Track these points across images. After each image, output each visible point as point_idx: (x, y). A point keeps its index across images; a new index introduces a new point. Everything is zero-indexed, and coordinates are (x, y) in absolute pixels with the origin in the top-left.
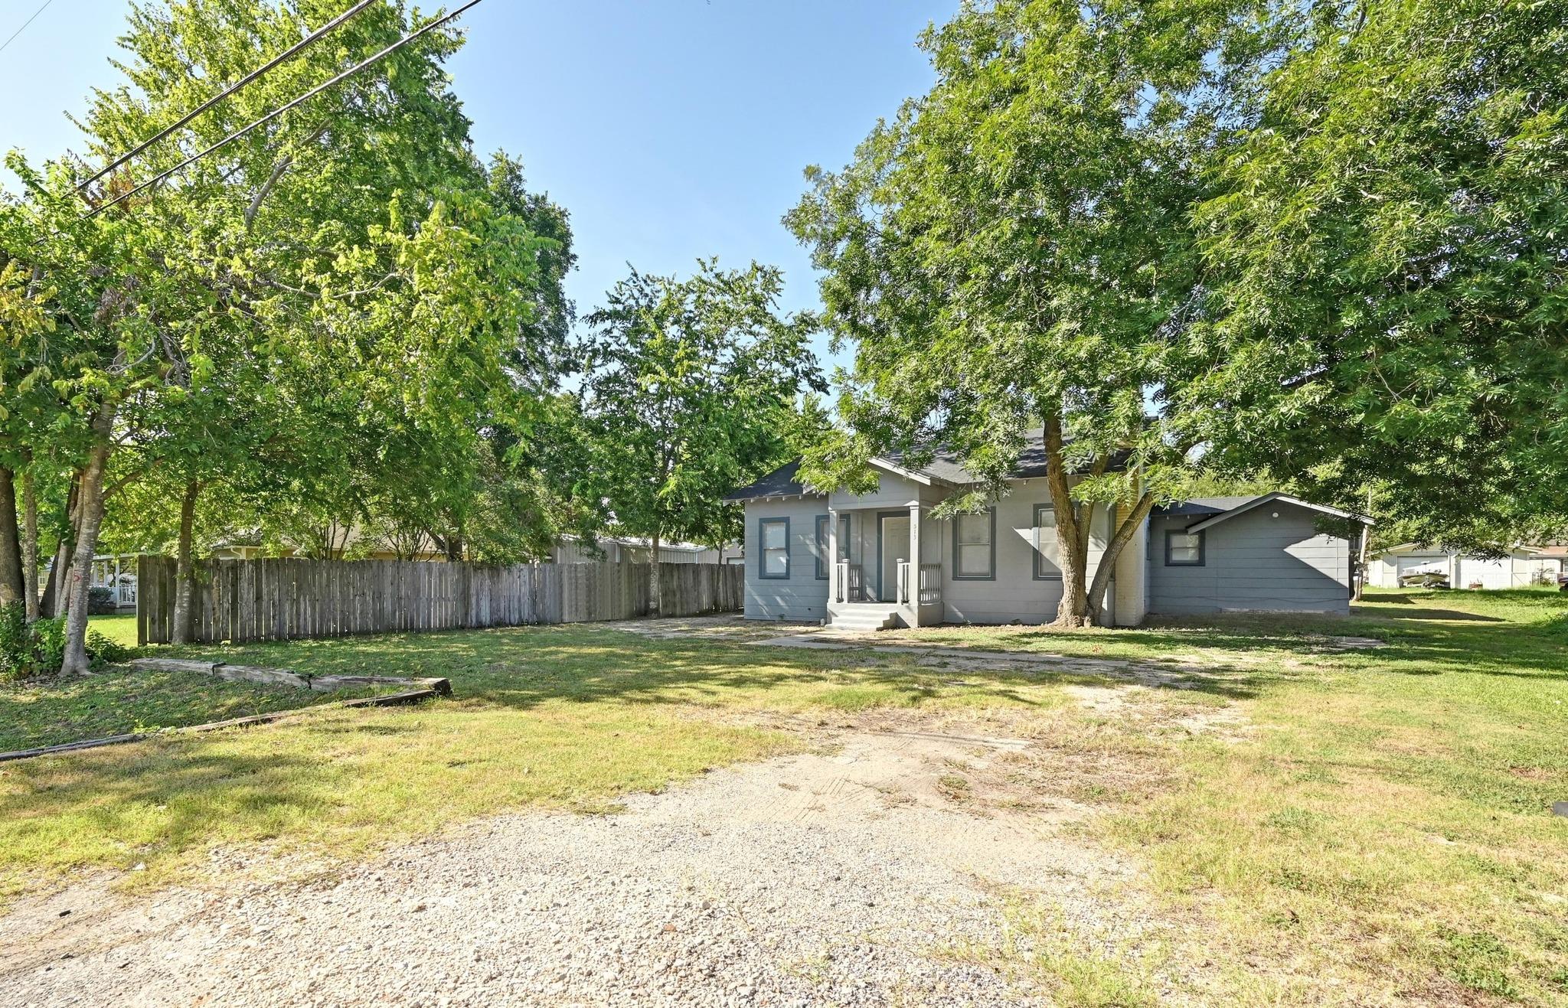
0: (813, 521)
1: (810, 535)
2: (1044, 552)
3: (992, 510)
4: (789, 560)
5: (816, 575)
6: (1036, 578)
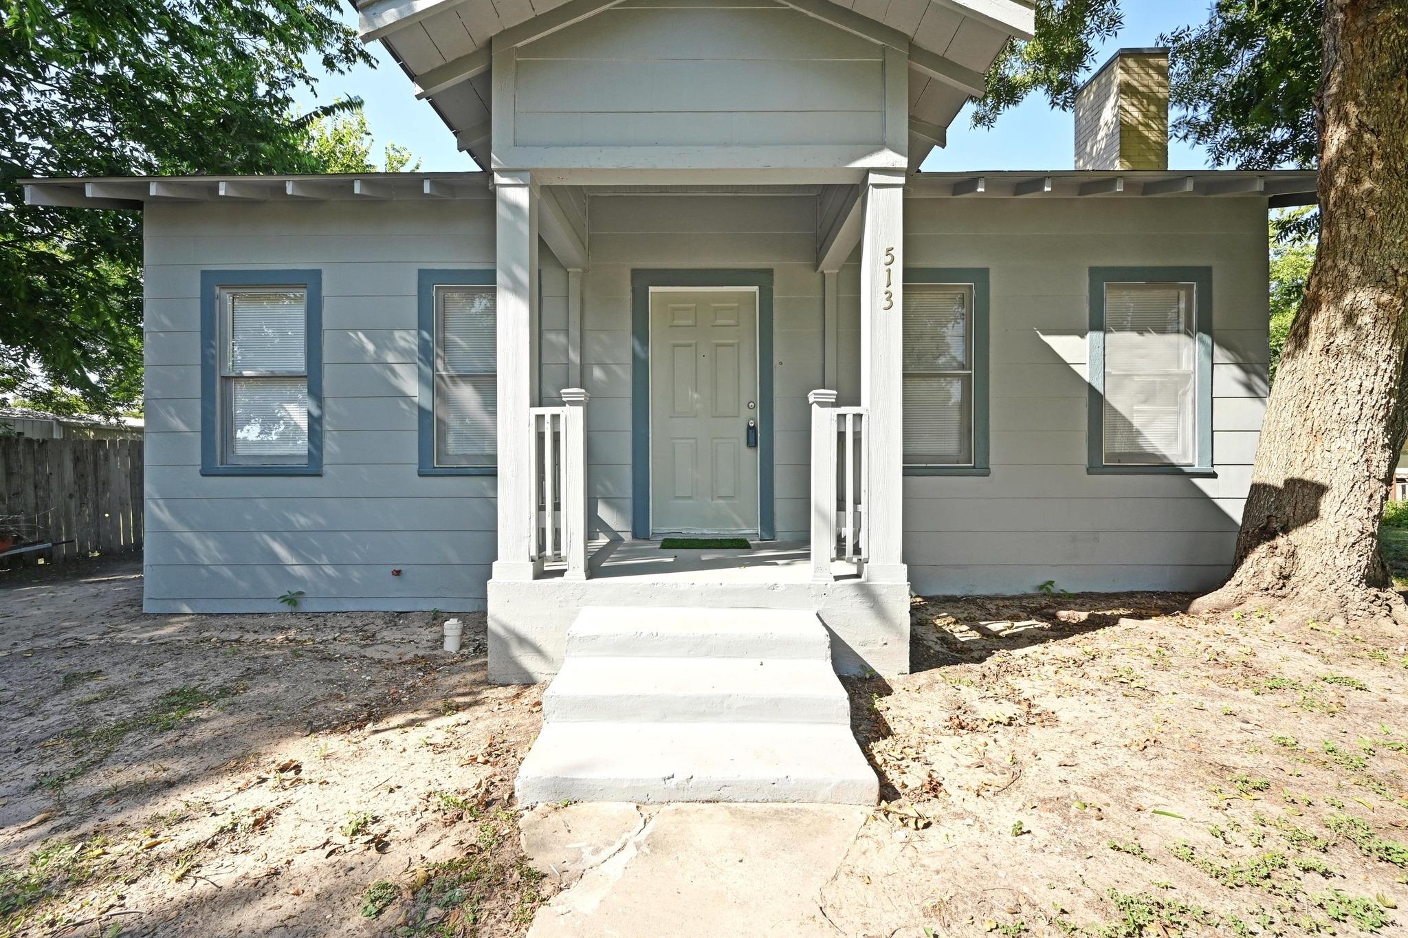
0: (412, 287)
1: (397, 334)
2: (1118, 400)
3: (981, 276)
4: (316, 412)
5: (421, 463)
6: (1094, 468)
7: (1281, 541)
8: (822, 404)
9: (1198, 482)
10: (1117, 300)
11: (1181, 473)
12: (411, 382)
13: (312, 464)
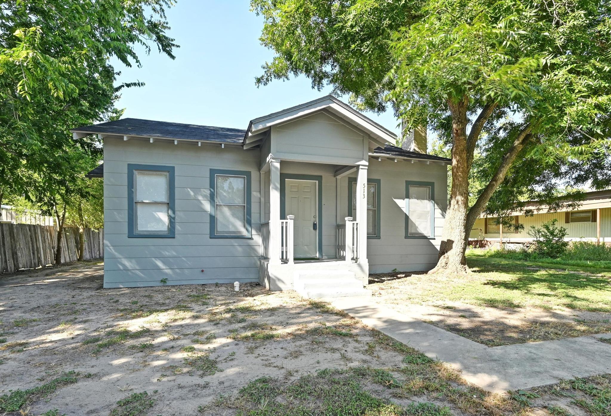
0: (208, 174)
1: (202, 190)
2: (412, 218)
3: (378, 182)
4: (173, 215)
5: (211, 234)
6: (407, 237)
7: (446, 255)
8: (349, 221)
9: (431, 240)
10: (413, 190)
11: (427, 238)
12: (207, 206)
13: (171, 233)
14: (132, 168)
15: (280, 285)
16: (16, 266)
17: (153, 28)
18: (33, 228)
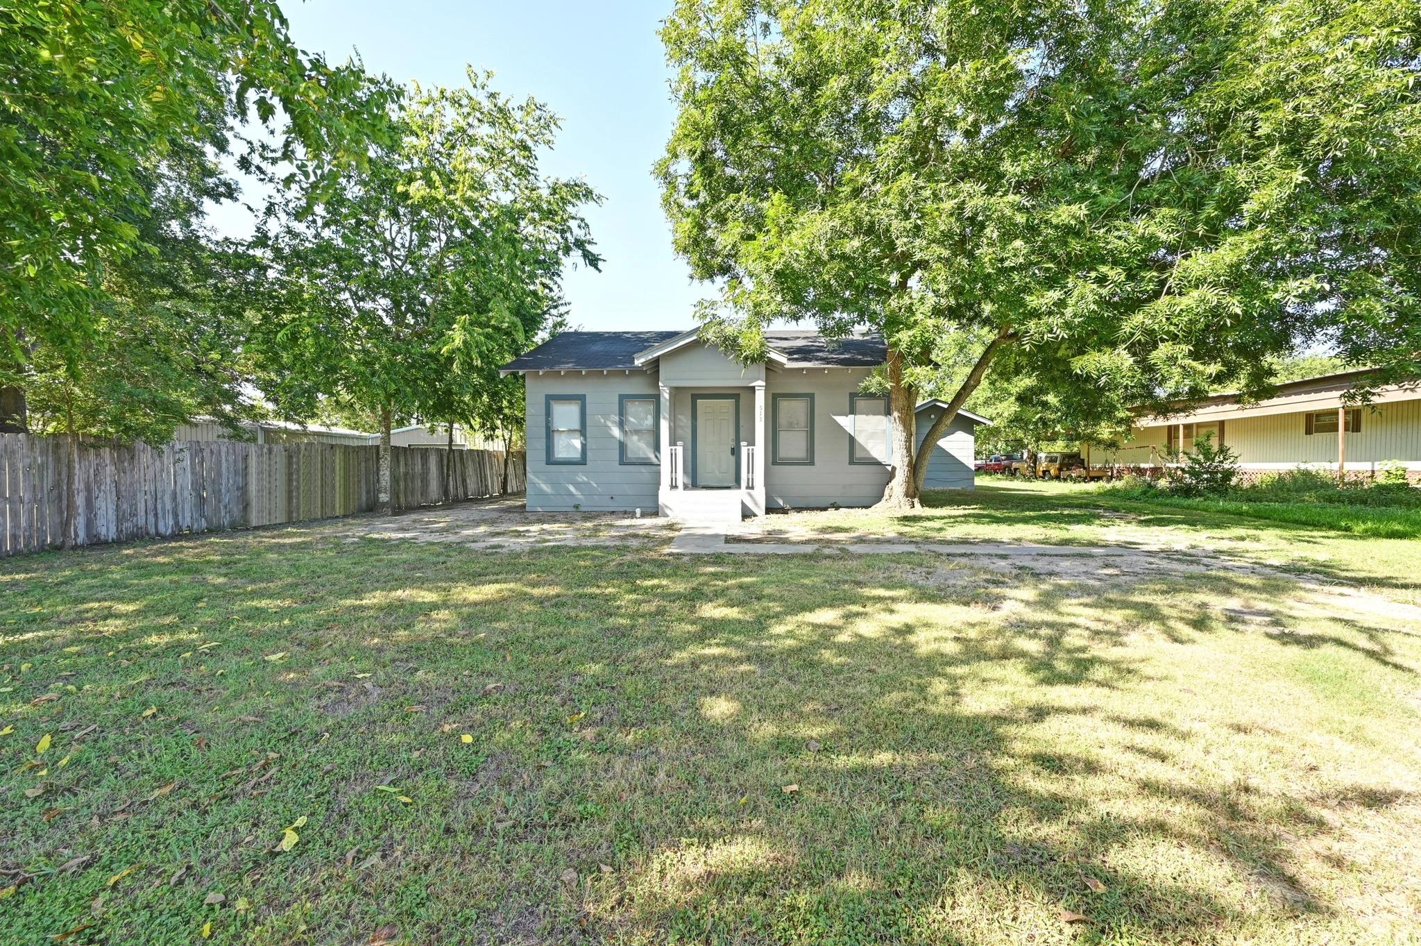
0: (616, 399)
1: (612, 416)
2: (860, 439)
3: (811, 396)
4: (585, 442)
5: (620, 460)
6: (850, 463)
7: (891, 485)
10: (861, 404)
11: (882, 465)
12: (616, 432)
13: (583, 461)
14: (550, 399)
15: (668, 511)
16: (466, 494)
17: (579, 244)
18: (481, 453)
